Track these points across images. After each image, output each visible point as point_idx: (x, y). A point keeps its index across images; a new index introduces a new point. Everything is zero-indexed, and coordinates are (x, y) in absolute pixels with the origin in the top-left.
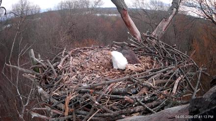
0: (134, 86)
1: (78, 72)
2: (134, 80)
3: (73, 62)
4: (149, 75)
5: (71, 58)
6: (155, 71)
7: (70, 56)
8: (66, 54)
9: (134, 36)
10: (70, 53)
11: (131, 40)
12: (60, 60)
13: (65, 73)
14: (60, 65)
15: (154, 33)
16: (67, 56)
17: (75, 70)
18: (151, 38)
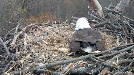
0: (95, 66)
1: (33, 51)
2: (94, 59)
3: (27, 39)
4: (112, 54)
5: (26, 34)
6: (119, 50)
7: (24, 33)
8: (19, 30)
9: (95, 11)
10: (24, 29)
11: (91, 15)
12: (13, 37)
13: (18, 51)
14: (13, 43)
15: (117, 8)
16: (21, 32)
17: (30, 48)
18: (113, 13)
